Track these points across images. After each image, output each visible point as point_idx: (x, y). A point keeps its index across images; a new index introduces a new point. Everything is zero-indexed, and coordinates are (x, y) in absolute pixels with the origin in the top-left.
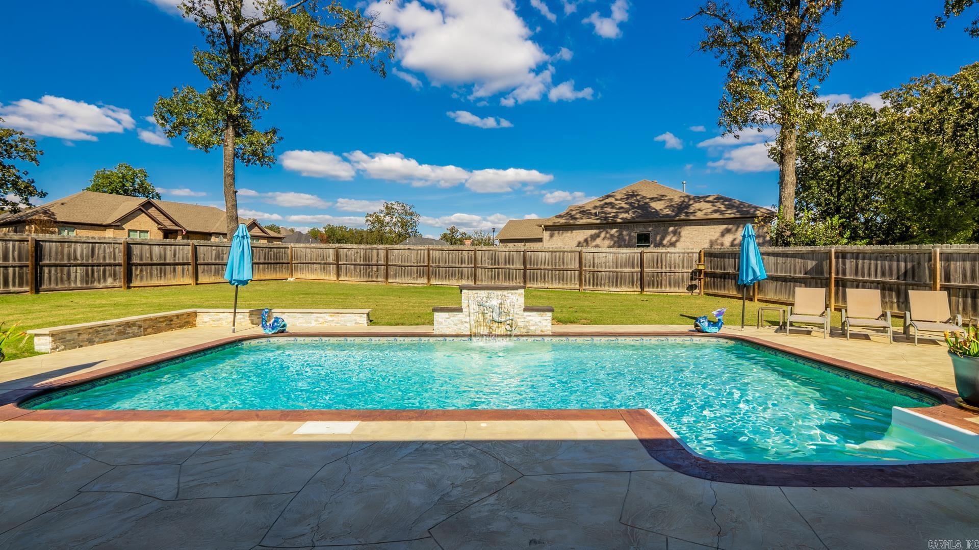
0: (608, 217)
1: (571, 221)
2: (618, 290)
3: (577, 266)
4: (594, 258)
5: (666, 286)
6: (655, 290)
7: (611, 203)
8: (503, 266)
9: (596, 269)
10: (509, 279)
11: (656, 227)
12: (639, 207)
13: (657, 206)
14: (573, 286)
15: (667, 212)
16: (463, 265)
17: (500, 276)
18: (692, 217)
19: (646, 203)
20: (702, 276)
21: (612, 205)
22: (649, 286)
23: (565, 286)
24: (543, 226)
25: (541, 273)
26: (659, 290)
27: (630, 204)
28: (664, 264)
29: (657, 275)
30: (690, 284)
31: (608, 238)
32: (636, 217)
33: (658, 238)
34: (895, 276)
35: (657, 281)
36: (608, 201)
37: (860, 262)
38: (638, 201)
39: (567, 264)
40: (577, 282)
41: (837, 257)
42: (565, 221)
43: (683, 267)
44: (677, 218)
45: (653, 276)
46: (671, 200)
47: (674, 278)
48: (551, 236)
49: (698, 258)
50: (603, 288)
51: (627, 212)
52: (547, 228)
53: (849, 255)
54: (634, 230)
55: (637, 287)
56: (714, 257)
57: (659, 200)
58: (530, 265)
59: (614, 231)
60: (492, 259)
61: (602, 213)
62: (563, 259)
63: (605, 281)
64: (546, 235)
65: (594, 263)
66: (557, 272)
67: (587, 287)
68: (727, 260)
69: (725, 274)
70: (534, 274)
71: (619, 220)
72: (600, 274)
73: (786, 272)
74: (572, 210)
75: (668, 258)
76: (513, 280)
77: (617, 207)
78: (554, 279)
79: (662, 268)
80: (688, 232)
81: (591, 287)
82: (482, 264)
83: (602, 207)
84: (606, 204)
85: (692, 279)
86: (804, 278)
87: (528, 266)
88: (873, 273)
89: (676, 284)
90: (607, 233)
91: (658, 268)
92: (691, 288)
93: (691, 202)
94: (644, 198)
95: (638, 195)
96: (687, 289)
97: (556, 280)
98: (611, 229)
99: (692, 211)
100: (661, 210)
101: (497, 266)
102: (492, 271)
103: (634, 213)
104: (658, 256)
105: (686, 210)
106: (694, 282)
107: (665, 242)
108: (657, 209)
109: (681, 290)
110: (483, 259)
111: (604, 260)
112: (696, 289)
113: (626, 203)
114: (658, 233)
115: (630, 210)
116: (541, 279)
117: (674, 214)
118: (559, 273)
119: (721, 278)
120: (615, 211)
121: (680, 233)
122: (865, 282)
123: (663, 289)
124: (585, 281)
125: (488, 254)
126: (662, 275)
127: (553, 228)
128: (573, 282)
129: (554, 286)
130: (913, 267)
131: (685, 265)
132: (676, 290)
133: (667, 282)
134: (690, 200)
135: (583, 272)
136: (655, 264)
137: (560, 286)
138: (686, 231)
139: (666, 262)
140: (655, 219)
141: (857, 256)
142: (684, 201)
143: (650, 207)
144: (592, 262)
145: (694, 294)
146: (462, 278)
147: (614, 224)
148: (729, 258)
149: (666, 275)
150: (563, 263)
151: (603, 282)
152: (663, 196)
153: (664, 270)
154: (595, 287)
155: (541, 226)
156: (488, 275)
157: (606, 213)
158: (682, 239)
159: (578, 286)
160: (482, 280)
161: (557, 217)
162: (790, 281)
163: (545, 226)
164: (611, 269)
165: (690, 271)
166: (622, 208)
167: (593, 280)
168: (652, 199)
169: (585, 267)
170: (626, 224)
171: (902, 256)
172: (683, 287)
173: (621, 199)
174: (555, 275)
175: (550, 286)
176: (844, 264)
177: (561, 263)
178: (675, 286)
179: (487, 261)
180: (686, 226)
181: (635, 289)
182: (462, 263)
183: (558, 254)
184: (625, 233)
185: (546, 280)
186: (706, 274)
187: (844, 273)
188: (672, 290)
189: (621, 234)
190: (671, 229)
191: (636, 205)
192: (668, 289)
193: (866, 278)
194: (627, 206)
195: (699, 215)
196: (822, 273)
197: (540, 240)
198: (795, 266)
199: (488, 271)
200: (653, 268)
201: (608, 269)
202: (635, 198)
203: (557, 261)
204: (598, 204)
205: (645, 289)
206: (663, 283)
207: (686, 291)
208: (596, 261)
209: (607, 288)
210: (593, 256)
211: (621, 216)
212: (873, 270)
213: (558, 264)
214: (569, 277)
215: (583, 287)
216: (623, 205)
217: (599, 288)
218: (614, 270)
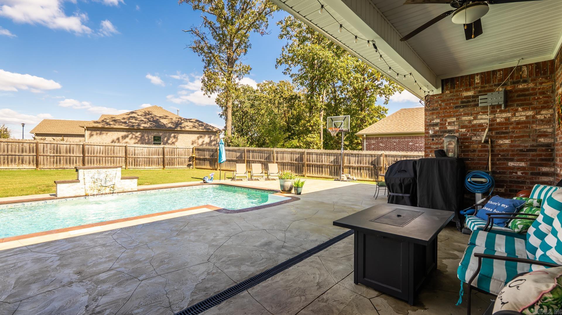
0: (134, 125)
1: (106, 126)
2: (150, 168)
3: (124, 155)
4: (135, 150)
5: (176, 165)
6: (171, 167)
7: (134, 117)
8: (64, 155)
9: (136, 156)
10: (70, 163)
11: (164, 133)
12: (154, 121)
13: (164, 121)
15: (170, 125)
16: (24, 154)
17: (62, 162)
18: (183, 129)
19: (158, 119)
20: (194, 160)
21: (136, 119)
22: (168, 165)
25: (97, 159)
26: (173, 167)
27: (148, 119)
28: (175, 153)
29: (172, 159)
30: (188, 163)
31: (134, 138)
32: (152, 126)
33: (165, 139)
34: (264, 159)
35: (172, 162)
36: (132, 115)
37: (254, 154)
38: (152, 117)
39: (117, 153)
40: (124, 164)
41: (247, 152)
42: (101, 125)
44: (176, 129)
45: (170, 160)
46: (172, 119)
47: (180, 161)
49: (192, 151)
50: (141, 167)
51: (145, 123)
52: (88, 129)
53: (251, 151)
54: (151, 134)
55: (161, 166)
56: (200, 151)
57: (165, 118)
58: (88, 153)
60: (54, 149)
61: (129, 122)
62: (114, 150)
63: (142, 163)
64: (87, 133)
65: (135, 153)
66: (109, 158)
67: (131, 167)
68: (205, 152)
69: (205, 158)
70: (91, 159)
71: (142, 128)
72: (139, 159)
73: (229, 158)
74: (106, 119)
75: (177, 151)
76: (73, 164)
77: (139, 119)
78: (107, 162)
79: (174, 156)
80: (182, 137)
81: (133, 167)
82: (44, 153)
83: (129, 119)
84: (131, 117)
85: (189, 161)
86: (236, 160)
87: (86, 155)
88: (258, 158)
89: (182, 164)
90: (133, 134)
91: (172, 156)
92: (189, 165)
93: (183, 121)
94: (156, 116)
95: (152, 114)
96: (187, 166)
98: (137, 132)
99: (183, 126)
100: (166, 124)
101: (59, 154)
102: (54, 158)
103: (151, 124)
104: (172, 150)
105: (180, 125)
106: (190, 163)
107: (169, 142)
108: (164, 123)
109: (184, 167)
110: (45, 149)
111: (141, 151)
112: (191, 166)
113: (145, 118)
114: (165, 137)
115: (148, 122)
116: (97, 163)
117: (174, 127)
118: (110, 159)
119: (203, 160)
120: (138, 122)
121: (177, 138)
122: (255, 161)
123: (175, 167)
124: (129, 163)
125: (50, 146)
126: (174, 159)
127: (93, 129)
128: (121, 164)
130: (269, 156)
131: (186, 154)
132: (182, 166)
133: (177, 163)
134: (182, 120)
135: (128, 158)
136: (171, 154)
138: (181, 136)
139: (176, 153)
141: (253, 151)
142: (179, 121)
143: (160, 122)
144: (134, 153)
145: (190, 168)
146: (22, 163)
147: (138, 130)
148: (206, 151)
149: (176, 160)
150: (114, 153)
151: (141, 164)
152: (166, 116)
153: (175, 157)
154: (136, 167)
156: (50, 161)
157: (132, 123)
158: (179, 140)
159: (124, 167)
160: (44, 164)
161: (95, 122)
162: (231, 161)
163: (86, 127)
164: (146, 157)
165: (188, 157)
166: (143, 121)
167: (135, 163)
168: (160, 117)
169: (129, 155)
171: (266, 152)
172: (185, 165)
173: (141, 115)
174: (108, 160)
176: (249, 154)
177: (113, 153)
178: (181, 165)
179: (49, 151)
180: (181, 133)
181: (160, 167)
182: (22, 152)
183: (110, 147)
184: (146, 135)
185: (101, 163)
186: (196, 159)
187: (249, 158)
188: (180, 167)
189: (142, 136)
190: (173, 135)
191: (152, 120)
192: (177, 167)
193: (256, 160)
195: (187, 129)
196: (242, 158)
197: (83, 136)
198: (233, 155)
199: (50, 158)
200: (170, 156)
201: (143, 157)
202: (150, 116)
203: (109, 151)
204: (126, 116)
205: (166, 167)
206: (175, 164)
207: (187, 167)
208: (136, 152)
209: (143, 167)
210: (134, 149)
211: (143, 125)
212: (258, 156)
213: (109, 153)
214: (118, 161)
215: (128, 167)
216: (143, 118)
217: (138, 167)
218: (148, 157)
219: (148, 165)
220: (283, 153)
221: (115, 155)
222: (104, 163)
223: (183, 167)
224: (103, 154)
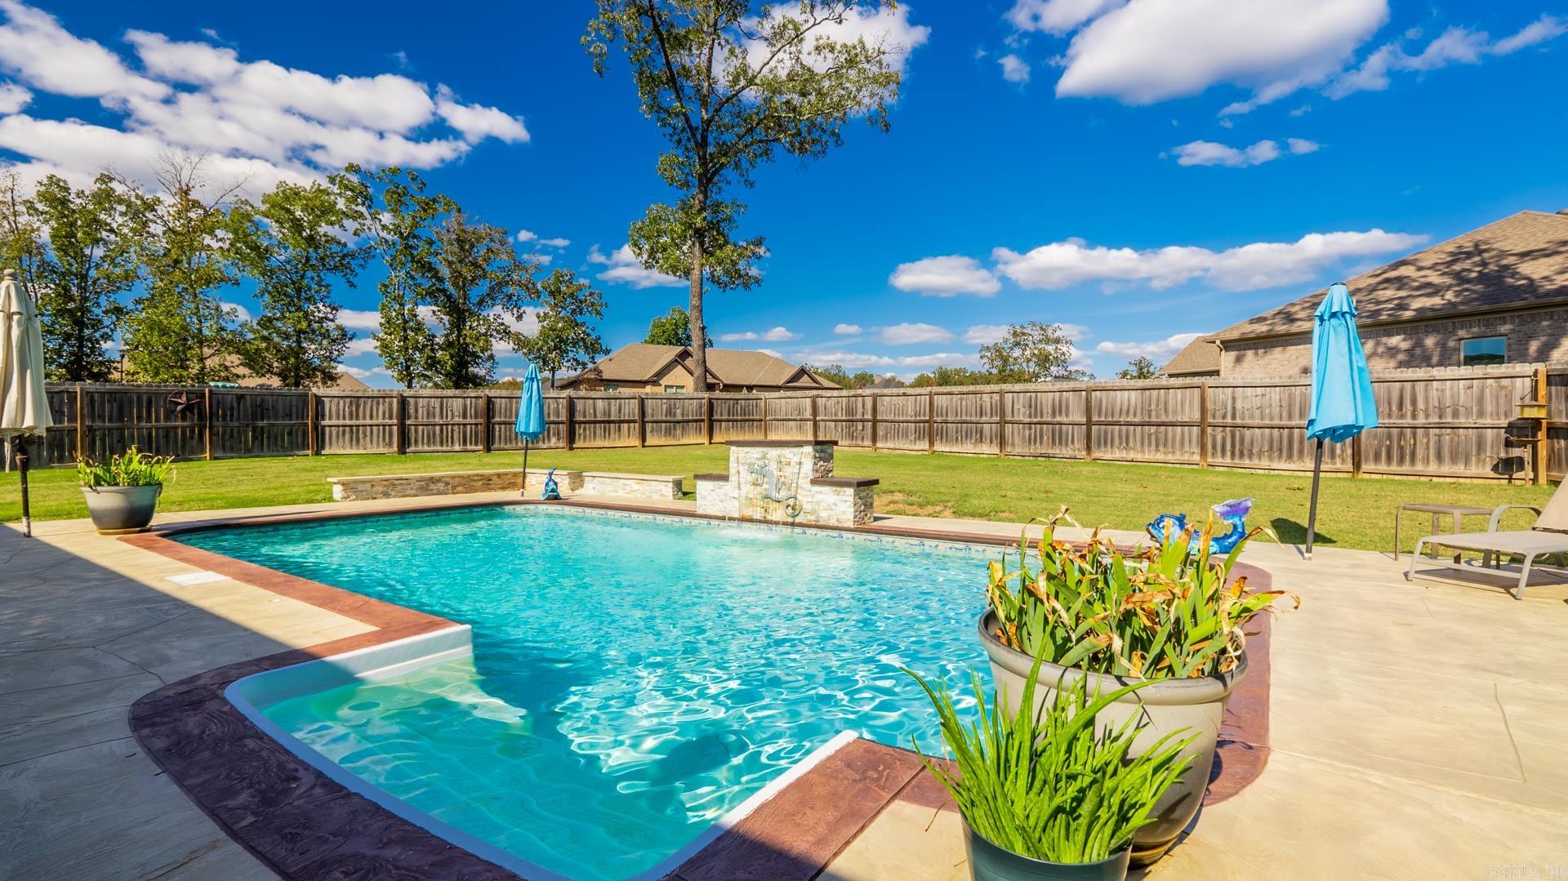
0: (1382, 310)
1: (1284, 327)
2: (1292, 466)
3: (1197, 416)
4: (1234, 399)
5: (1427, 461)
6: (1394, 468)
7: (1399, 279)
8: (1049, 419)
9: (1238, 421)
10: (1060, 444)
11: (1523, 322)
12: (1483, 278)
13: (1537, 269)
14: (1186, 457)
16: (984, 419)
17: (1045, 438)
19: (1506, 267)
20: (1541, 435)
21: (1401, 282)
22: (1377, 459)
23: (1170, 458)
24: (1218, 342)
25: (1120, 431)
26: (1406, 468)
27: (1457, 275)
28: (1421, 405)
29: (1401, 436)
30: (1503, 455)
32: (1461, 303)
33: (1535, 345)
35: (1401, 448)
36: (1392, 274)
38: (1484, 264)
39: (1175, 413)
40: (1197, 450)
42: (1270, 327)
43: (1481, 414)
45: (1389, 437)
47: (1452, 441)
48: (1238, 360)
49: (1528, 390)
50: (1256, 462)
51: (1436, 290)
52: (1227, 345)
54: (1453, 332)
55: (1343, 461)
57: (1548, 256)
58: (1099, 415)
59: (1395, 340)
60: (1030, 407)
61: (1369, 302)
62: (1166, 403)
63: (1262, 446)
64: (1227, 359)
65: (1234, 409)
66: (1153, 429)
67: (1219, 460)
70: (1106, 432)
71: (1408, 314)
72: (1248, 433)
74: (1293, 305)
75: (1434, 394)
76: (1067, 445)
77: (1416, 284)
78: (1146, 442)
79: (1414, 417)
81: (1228, 460)
82: (1013, 416)
83: (1373, 289)
84: (1387, 281)
85: (1508, 444)
87: (1095, 418)
89: (1459, 455)
90: (1378, 344)
91: (1402, 416)
92: (1507, 467)
94: (1503, 254)
95: (1485, 251)
96: (1495, 468)
97: (1150, 444)
98: (1389, 335)
100: (1545, 278)
101: (1038, 419)
102: (1030, 429)
103: (1458, 293)
104: (1402, 390)
106: (1516, 452)
107: (1557, 352)
108: (1535, 276)
109: (1474, 470)
110: (1016, 407)
111: (1258, 402)
112: (1521, 467)
113: (1444, 274)
114: (1531, 338)
115: (1449, 287)
116: (1120, 444)
118: (1156, 431)
120: (1403, 293)
124: (1214, 447)
125: (1024, 397)
126: (1414, 436)
127: (1238, 345)
128: (1187, 448)
129: (1147, 457)
131: (1489, 407)
132: (1460, 469)
133: (1432, 451)
135: (1209, 430)
136: (1394, 408)
137: (1160, 457)
139: (1427, 402)
140: (1518, 304)
143: (1514, 275)
144: (1229, 408)
145: (1518, 482)
146: (981, 441)
147: (1393, 325)
149: (1427, 435)
150: (1166, 410)
151: (1255, 450)
153: (1421, 420)
154: (1237, 461)
155: (1214, 342)
156: (1024, 435)
157: (1378, 303)
159: (1197, 458)
160: (1013, 445)
161: (1252, 322)
163: (1222, 342)
164: (1277, 422)
165: (1504, 422)
166: (1429, 285)
167: (1233, 445)
168: (1524, 255)
169: (1214, 417)
170: (1426, 321)
172: (1481, 462)
173: (1433, 267)
174: (1150, 436)
175: (1139, 457)
177: (1163, 410)
178: (1454, 460)
179: (1022, 410)
181: (1338, 465)
182: (981, 416)
183: (1155, 393)
184: (1430, 342)
185: (1131, 444)
186: (1555, 431)
188: (1446, 469)
189: (1419, 344)
191: (1474, 275)
192: (1433, 468)
194: (1448, 280)
199: (1024, 428)
200: (1390, 416)
201: (1267, 422)
202: (1477, 259)
203: (1153, 407)
204: (1362, 284)
205: (1365, 467)
206: (1420, 452)
207: (1492, 474)
208: (1239, 405)
209: (1265, 463)
210: (1233, 393)
211: (1417, 304)
213: (1154, 413)
214: (1178, 438)
215: (1210, 460)
216: (1435, 278)
217: (1246, 462)
218: (1285, 422)
219: (1285, 454)
221: (1171, 418)
222: (1138, 443)
223: (1468, 473)
224: (1135, 415)
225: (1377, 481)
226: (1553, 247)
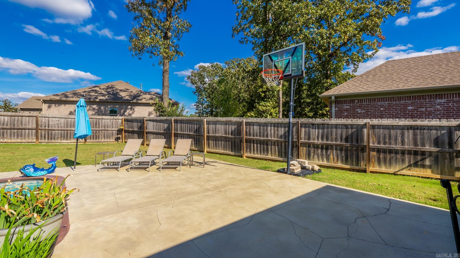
0: (91, 98)
1: (64, 99)
2: (68, 142)
3: (34, 126)
4: (49, 121)
5: (102, 139)
6: (95, 141)
7: (95, 90)
9: (50, 128)
11: (120, 106)
12: (113, 94)
13: (123, 94)
14: (30, 140)
15: (127, 98)
18: (139, 102)
19: (117, 92)
20: (123, 132)
21: (96, 91)
22: (90, 138)
23: (23, 141)
24: (42, 100)
27: (108, 92)
28: (101, 125)
29: (96, 132)
30: (117, 137)
31: (91, 110)
32: (109, 99)
33: (122, 111)
34: (193, 132)
35: (96, 135)
36: (94, 89)
37: (182, 124)
38: (113, 91)
39: (25, 125)
40: (35, 138)
41: (174, 123)
42: (60, 98)
43: (113, 127)
44: (132, 102)
45: (93, 133)
46: (132, 92)
47: (107, 133)
48: (49, 107)
49: (121, 122)
50: (56, 141)
51: (104, 95)
52: (45, 102)
53: (179, 122)
54: (107, 106)
56: (129, 122)
57: (125, 92)
59: (95, 106)
61: (88, 95)
62: (21, 122)
63: (58, 136)
64: (45, 107)
65: (49, 124)
66: (16, 131)
67: (43, 141)
68: (134, 123)
69: (133, 131)
71: (97, 100)
72: (53, 132)
73: (157, 130)
74: (67, 92)
77: (99, 93)
78: (13, 135)
79: (99, 128)
80: (138, 109)
81: (46, 141)
83: (89, 92)
84: (93, 90)
85: (118, 134)
86: (164, 133)
88: (186, 130)
89: (108, 137)
90: (90, 107)
91: (96, 128)
92: (117, 139)
93: (142, 94)
94: (117, 89)
95: (114, 88)
96: (115, 140)
97: (14, 136)
98: (93, 105)
99: (140, 98)
100: (124, 96)
103: (108, 97)
104: (96, 121)
105: (138, 98)
106: (119, 136)
107: (126, 114)
108: (122, 96)
109: (111, 140)
111: (57, 122)
112: (120, 139)
113: (105, 91)
114: (122, 109)
115: (106, 95)
117: (131, 99)
118: (17, 131)
119: (132, 133)
120: (96, 94)
121: (134, 109)
122: (184, 134)
123: (100, 140)
124: (41, 136)
126: (99, 132)
127: (50, 102)
128: (30, 137)
129: (13, 141)
130: (199, 127)
131: (114, 126)
132: (108, 140)
133: (103, 137)
134: (141, 93)
135: (39, 131)
136: (94, 125)
137: (19, 140)
138: (137, 108)
139: (102, 124)
140: (119, 101)
142: (138, 93)
143: (119, 94)
144: (47, 124)
145: (119, 142)
147: (94, 103)
148: (135, 122)
149: (102, 132)
151: (56, 137)
152: (128, 89)
153: (100, 129)
154: (50, 141)
155: (40, 100)
157: (90, 96)
158: (135, 113)
159: (34, 140)
161: (54, 95)
162: (159, 135)
164: (63, 129)
165: (117, 129)
166: (102, 93)
167: (48, 136)
168: (121, 90)
169: (41, 127)
170: (101, 103)
171: (195, 122)
172: (112, 138)
173: (103, 89)
174: (14, 133)
175: (9, 141)
176: (177, 126)
177: (20, 124)
178: (107, 138)
180: (137, 106)
183: (16, 118)
184: (102, 108)
185: (5, 136)
186: (125, 131)
187: (177, 131)
188: (106, 140)
189: (100, 108)
190: (129, 107)
191: (111, 93)
192: (103, 140)
193: (184, 133)
194: (106, 93)
195: (144, 101)
196: (170, 131)
197: (40, 110)
198: (160, 127)
200: (93, 127)
201: (60, 129)
202: (112, 89)
203: (16, 123)
204: (87, 90)
205: (87, 141)
206: (100, 136)
207: (115, 141)
208: (50, 123)
209: (59, 141)
210: (48, 119)
211: (100, 98)
212: (186, 128)
213: (16, 125)
214: (27, 134)
215: (40, 141)
216: (103, 92)
217: (53, 141)
218: (65, 129)
219: (65, 138)
220: (215, 123)
221: (24, 127)
222: (9, 136)
223: (110, 141)
224: (7, 125)
225: (91, 144)
226: (126, 90)
